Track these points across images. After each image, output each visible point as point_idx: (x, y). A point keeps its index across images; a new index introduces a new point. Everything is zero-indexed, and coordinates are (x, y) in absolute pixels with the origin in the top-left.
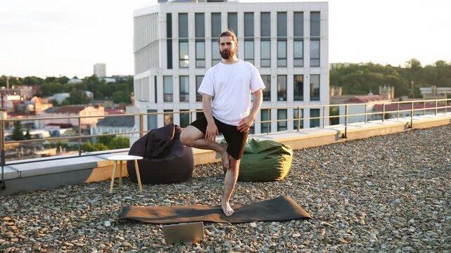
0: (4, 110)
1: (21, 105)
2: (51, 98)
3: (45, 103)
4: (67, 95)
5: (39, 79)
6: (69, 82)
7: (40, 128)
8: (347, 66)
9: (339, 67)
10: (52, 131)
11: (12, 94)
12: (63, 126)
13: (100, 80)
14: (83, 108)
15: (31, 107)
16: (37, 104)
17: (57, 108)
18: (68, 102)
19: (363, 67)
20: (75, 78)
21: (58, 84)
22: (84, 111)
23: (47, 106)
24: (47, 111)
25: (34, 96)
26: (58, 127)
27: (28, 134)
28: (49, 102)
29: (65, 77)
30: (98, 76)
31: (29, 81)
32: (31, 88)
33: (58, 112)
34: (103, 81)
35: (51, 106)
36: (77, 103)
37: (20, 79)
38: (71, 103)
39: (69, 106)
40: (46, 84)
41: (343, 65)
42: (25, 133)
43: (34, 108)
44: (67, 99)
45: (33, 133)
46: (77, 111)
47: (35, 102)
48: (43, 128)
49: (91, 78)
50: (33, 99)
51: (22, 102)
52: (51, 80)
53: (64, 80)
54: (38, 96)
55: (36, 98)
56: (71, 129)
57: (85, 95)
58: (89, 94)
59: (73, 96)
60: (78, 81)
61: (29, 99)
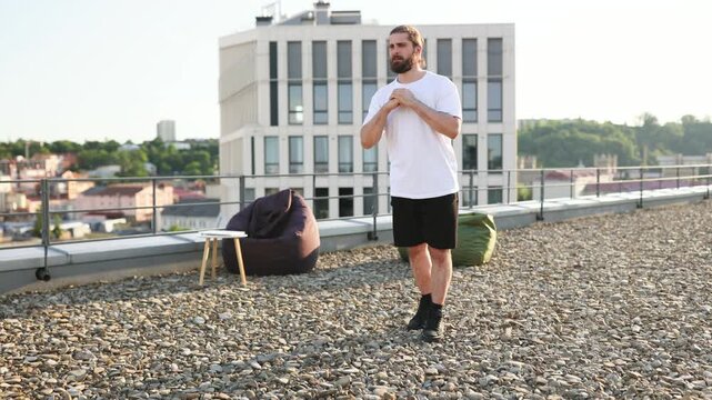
0: (20, 192)
2: (93, 173)
3: (83, 181)
4: (117, 168)
5: (74, 144)
6: (119, 149)
7: (74, 219)
8: (543, 124)
9: (532, 126)
10: (94, 223)
11: (35, 168)
12: (111, 216)
13: (167, 145)
14: (141, 189)
15: (61, 187)
16: (70, 183)
17: (102, 188)
18: (116, 178)
19: (569, 126)
20: (129, 142)
21: (104, 152)
22: (141, 192)
23: (86, 186)
24: (86, 193)
25: (66, 170)
26: (103, 217)
27: (57, 229)
28: (90, 180)
29: (113, 142)
30: (164, 138)
31: (58, 148)
32: (62, 157)
33: (102, 194)
34: (170, 147)
35: (91, 185)
37: (46, 145)
39: (119, 186)
40: (85, 152)
41: (537, 122)
42: (52, 228)
43: (67, 189)
44: (117, 174)
45: (64, 226)
46: (132, 192)
47: (69, 179)
48: (80, 219)
49: (157, 143)
50: (65, 176)
51: (49, 180)
52: (92, 145)
53: (112, 146)
54: (72, 169)
55: (68, 175)
56: (123, 221)
57: (143, 171)
58: (149, 167)
59: (126, 170)
60: (134, 147)
61: (59, 175)
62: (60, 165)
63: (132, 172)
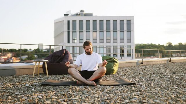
1: (7, 61)
3: (17, 60)
4: (27, 56)
5: (16, 51)
6: (28, 51)
8: (142, 45)
9: (139, 45)
11: (4, 56)
13: (41, 50)
15: (11, 61)
16: (14, 60)
18: (27, 59)
19: (149, 45)
20: (30, 49)
21: (23, 52)
25: (13, 57)
28: (19, 59)
29: (26, 49)
30: (40, 48)
31: (11, 51)
34: (42, 51)
35: (20, 61)
36: (31, 60)
37: (7, 50)
38: (28, 60)
39: (27, 61)
40: (18, 52)
41: (140, 44)
44: (27, 58)
47: (14, 59)
49: (37, 50)
50: (12, 58)
51: (8, 59)
52: (20, 50)
53: (26, 50)
54: (15, 56)
55: (14, 58)
57: (34, 57)
58: (36, 56)
59: (29, 57)
60: (32, 51)
61: (11, 58)
62: (11, 55)
63: (31, 57)
